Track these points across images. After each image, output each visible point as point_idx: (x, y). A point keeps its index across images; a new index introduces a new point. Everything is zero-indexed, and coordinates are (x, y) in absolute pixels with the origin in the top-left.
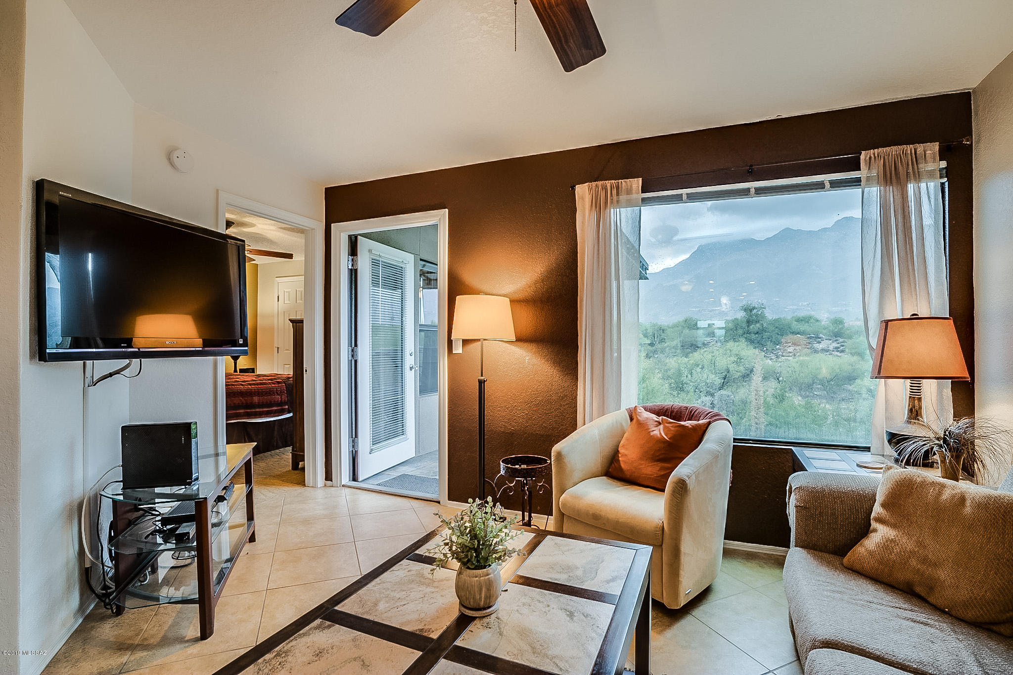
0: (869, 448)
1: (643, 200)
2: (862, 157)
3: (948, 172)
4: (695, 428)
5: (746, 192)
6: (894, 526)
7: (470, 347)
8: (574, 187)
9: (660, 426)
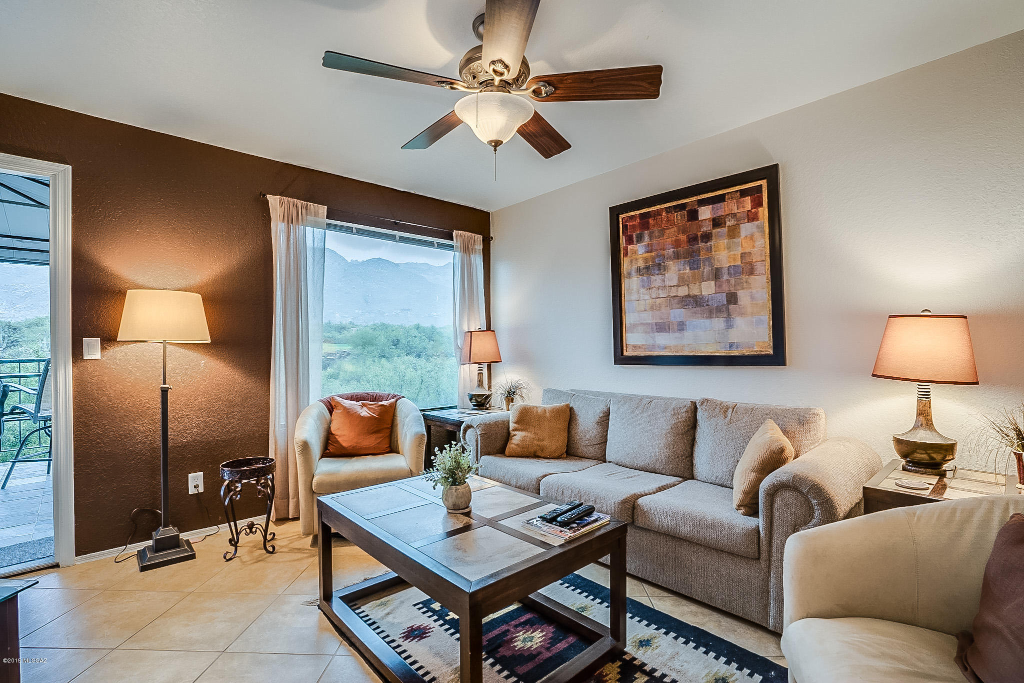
0: (456, 406)
1: (327, 224)
2: (454, 234)
4: (389, 406)
5: (392, 237)
6: (521, 430)
7: (115, 351)
8: (264, 195)
9: (365, 408)
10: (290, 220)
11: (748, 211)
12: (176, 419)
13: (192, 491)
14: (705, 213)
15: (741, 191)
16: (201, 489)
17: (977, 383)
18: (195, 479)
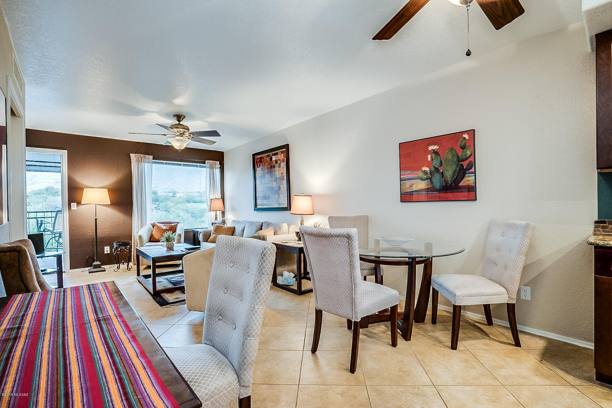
1: (153, 162)
2: (206, 162)
3: (220, 168)
4: (174, 225)
5: (180, 165)
6: (215, 234)
7: (81, 207)
8: (129, 154)
9: (165, 226)
10: (138, 161)
11: (283, 159)
12: (100, 229)
13: (106, 252)
14: (274, 158)
15: (281, 151)
16: (109, 252)
17: (314, 214)
18: (107, 249)
